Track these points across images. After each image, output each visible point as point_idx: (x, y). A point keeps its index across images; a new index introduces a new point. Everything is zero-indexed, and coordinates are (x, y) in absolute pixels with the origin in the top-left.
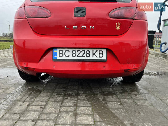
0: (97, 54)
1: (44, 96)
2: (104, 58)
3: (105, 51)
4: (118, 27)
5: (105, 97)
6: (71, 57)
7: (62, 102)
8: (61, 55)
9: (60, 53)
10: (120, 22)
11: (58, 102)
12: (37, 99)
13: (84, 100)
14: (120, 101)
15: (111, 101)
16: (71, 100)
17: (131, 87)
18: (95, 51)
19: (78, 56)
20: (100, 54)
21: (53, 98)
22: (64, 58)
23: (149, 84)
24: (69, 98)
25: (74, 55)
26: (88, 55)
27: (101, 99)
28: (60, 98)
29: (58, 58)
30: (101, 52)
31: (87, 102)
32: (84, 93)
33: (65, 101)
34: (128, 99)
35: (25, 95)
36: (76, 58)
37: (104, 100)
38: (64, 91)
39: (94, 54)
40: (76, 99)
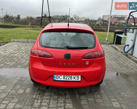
0: (76, 78)
1: (47, 95)
2: (80, 80)
3: (80, 76)
4: (87, 63)
5: (80, 96)
6: (62, 79)
7: (58, 100)
8: (57, 78)
9: (57, 77)
10: (88, 61)
11: (55, 100)
12: (44, 98)
13: (69, 98)
14: (88, 99)
15: (82, 100)
16: (62, 98)
17: (95, 88)
18: (75, 76)
19: (66, 79)
20: (77, 78)
21: (52, 96)
22: (59, 79)
23: (107, 85)
24: (61, 97)
25: (64, 78)
26: (71, 78)
27: (78, 98)
28: (56, 97)
29: (56, 79)
30: (78, 77)
31: (70, 100)
32: (68, 93)
33: (59, 99)
34: (92, 98)
35: (37, 95)
36: (65, 80)
37: (79, 99)
38: (58, 91)
39: (74, 78)
40: (64, 97)
